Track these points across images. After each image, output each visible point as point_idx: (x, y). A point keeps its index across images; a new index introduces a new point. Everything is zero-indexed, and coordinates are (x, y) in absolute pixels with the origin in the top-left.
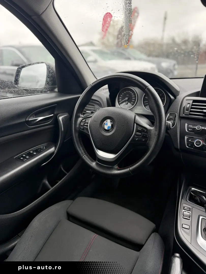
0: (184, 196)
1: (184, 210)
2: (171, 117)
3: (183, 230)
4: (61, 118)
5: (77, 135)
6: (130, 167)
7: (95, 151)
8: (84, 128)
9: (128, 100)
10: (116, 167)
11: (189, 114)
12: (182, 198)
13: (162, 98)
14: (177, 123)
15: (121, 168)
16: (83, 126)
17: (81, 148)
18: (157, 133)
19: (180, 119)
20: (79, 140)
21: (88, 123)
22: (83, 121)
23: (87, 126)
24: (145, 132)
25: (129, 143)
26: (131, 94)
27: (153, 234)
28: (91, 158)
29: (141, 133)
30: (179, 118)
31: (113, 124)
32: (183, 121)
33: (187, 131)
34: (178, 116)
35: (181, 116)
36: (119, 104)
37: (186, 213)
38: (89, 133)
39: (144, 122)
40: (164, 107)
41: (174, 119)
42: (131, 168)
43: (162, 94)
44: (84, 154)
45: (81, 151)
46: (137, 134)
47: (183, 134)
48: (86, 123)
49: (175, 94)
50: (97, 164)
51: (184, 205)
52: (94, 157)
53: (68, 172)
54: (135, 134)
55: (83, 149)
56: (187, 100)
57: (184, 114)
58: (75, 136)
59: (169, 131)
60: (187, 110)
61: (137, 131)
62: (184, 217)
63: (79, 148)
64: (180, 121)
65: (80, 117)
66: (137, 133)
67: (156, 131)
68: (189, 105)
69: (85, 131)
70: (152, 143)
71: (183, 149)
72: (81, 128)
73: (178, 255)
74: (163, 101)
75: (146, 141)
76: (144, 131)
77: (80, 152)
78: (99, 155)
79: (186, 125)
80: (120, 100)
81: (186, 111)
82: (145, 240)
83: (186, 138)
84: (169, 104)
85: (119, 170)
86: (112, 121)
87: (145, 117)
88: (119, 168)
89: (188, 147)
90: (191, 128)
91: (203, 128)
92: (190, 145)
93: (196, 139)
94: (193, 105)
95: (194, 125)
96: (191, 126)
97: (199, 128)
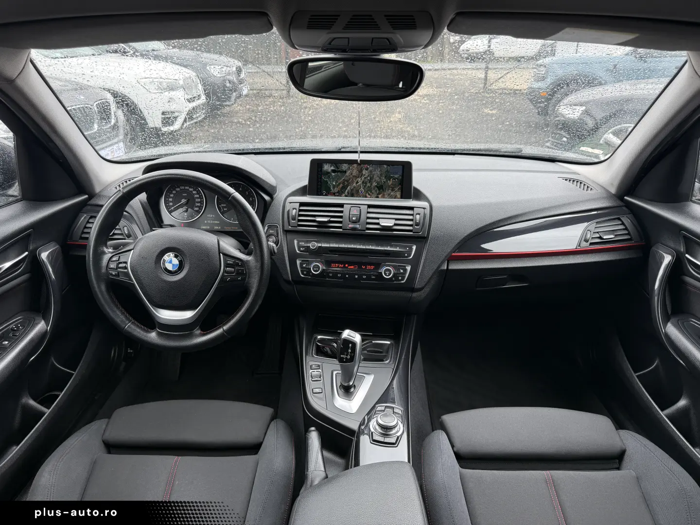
0: (309, 351)
1: (311, 371)
2: (271, 231)
3: (315, 396)
4: (44, 256)
5: (103, 287)
6: (224, 325)
7: (152, 313)
8: (118, 272)
9: (186, 204)
10: (198, 332)
11: (297, 225)
12: (306, 354)
13: (251, 199)
14: (281, 241)
15: (206, 330)
16: (117, 269)
17: (118, 313)
18: (259, 265)
19: (285, 233)
20: (111, 297)
21: (126, 263)
22: (114, 259)
23: (126, 268)
24: (240, 266)
25: (217, 288)
26: (192, 191)
27: (273, 422)
28: (142, 326)
29: (233, 268)
30: (283, 232)
31: (182, 260)
32: (289, 236)
33: (298, 252)
34: (281, 230)
35: (285, 229)
36: (170, 212)
37: (315, 373)
38: (132, 281)
39: (229, 246)
40: (256, 212)
41: (276, 234)
42: (225, 328)
43: (248, 192)
44: (127, 322)
45: (119, 316)
46: (228, 271)
47: (293, 257)
48: (121, 263)
49: (270, 191)
50: (159, 334)
51: (311, 363)
52: (150, 323)
53: (75, 371)
54: (225, 271)
55: (123, 314)
56: (291, 203)
57: (289, 225)
58: (100, 290)
59: (273, 257)
60: (294, 219)
61: (227, 265)
62: (313, 379)
63: (114, 311)
64: (285, 237)
65: (106, 254)
66: (227, 269)
67: (257, 261)
68: (295, 211)
69: (122, 278)
70: (254, 283)
71: (297, 281)
72: (112, 274)
73: (313, 428)
74: (252, 204)
75: (243, 280)
76: (237, 265)
77: (118, 320)
78: (162, 318)
79: (296, 242)
80: (171, 204)
81: (292, 221)
82: (264, 435)
83: (298, 262)
84: (264, 210)
85: (204, 335)
86: (180, 254)
87: (228, 236)
88: (202, 333)
89: (302, 276)
90: (303, 247)
91: (320, 245)
92: (305, 273)
93: (312, 262)
94: (300, 210)
95: (307, 242)
96: (302, 244)
97: (314, 245)
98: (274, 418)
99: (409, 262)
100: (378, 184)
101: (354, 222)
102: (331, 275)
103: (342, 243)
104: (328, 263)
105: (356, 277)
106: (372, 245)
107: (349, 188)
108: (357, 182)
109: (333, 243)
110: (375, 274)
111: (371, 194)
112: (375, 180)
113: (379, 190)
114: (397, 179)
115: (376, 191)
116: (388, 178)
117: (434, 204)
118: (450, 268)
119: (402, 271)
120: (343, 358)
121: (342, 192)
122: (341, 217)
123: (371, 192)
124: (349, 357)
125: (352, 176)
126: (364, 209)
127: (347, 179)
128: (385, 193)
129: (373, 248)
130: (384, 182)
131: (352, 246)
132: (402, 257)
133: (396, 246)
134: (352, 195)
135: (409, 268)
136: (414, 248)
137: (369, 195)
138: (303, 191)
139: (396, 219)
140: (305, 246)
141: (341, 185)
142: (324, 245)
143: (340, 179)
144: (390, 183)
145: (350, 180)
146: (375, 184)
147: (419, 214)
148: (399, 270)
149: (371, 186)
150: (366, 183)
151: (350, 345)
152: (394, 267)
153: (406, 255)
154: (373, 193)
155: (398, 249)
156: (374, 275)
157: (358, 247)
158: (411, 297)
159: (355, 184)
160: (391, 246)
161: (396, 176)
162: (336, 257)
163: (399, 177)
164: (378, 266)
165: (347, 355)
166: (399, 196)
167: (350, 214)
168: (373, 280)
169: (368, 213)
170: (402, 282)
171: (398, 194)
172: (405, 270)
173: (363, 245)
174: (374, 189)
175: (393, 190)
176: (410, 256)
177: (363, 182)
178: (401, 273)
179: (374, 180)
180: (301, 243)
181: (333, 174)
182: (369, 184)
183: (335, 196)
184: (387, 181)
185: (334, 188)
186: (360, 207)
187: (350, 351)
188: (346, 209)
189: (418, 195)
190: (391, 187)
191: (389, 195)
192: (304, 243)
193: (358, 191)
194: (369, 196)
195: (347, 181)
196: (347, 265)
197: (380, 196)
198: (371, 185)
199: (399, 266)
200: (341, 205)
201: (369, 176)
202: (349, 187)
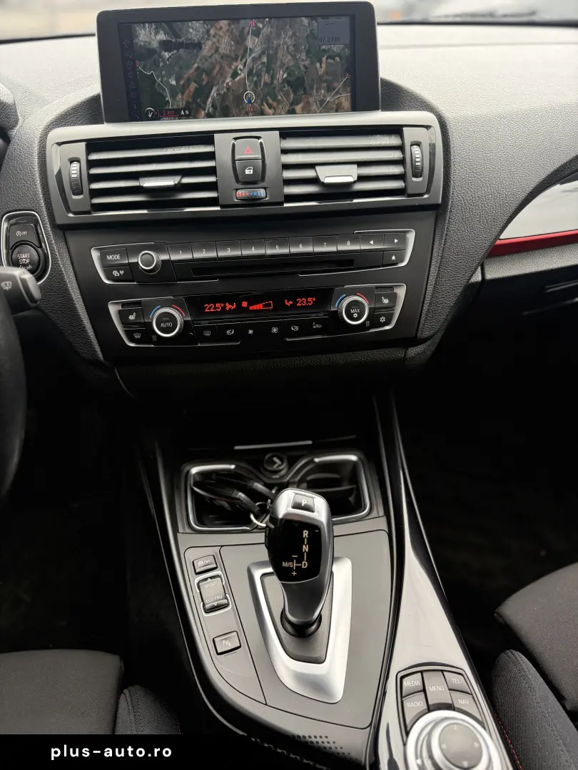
1: (197, 577)
2: (19, 233)
14: (53, 258)
19: (61, 233)
30: (55, 234)
32: (75, 240)
33: (107, 282)
34: (48, 226)
35: (59, 221)
37: (210, 584)
47: (96, 298)
56: (60, 144)
57: (68, 210)
60: (78, 191)
62: (208, 606)
64: (62, 244)
68: (75, 166)
71: (121, 358)
79: (95, 255)
81: (75, 197)
83: (113, 309)
89: (132, 345)
90: (119, 267)
91: (165, 257)
92: (137, 336)
93: (151, 307)
94: (92, 164)
95: (127, 252)
96: (114, 258)
97: (149, 259)
98: (124, 683)
99: (401, 276)
100: (289, 74)
101: (250, 182)
102: (208, 334)
103: (224, 247)
104: (194, 304)
105: (275, 330)
106: (305, 243)
107: (214, 93)
108: (235, 75)
109: (200, 248)
110: (321, 315)
111: (275, 104)
112: (283, 64)
113: (295, 93)
114: (338, 55)
115: (287, 95)
116: (314, 54)
117: (448, 114)
118: (489, 276)
119: (386, 301)
120: (291, 569)
121: (198, 105)
122: (211, 171)
123: (275, 99)
124: (305, 565)
125: (217, 57)
126: (272, 142)
127: (206, 65)
128: (311, 100)
129: (309, 249)
130: (305, 66)
131: (253, 251)
132: (383, 266)
133: (366, 238)
134: (224, 111)
135: (401, 292)
136: (411, 237)
137: (270, 107)
138: (90, 111)
139: (361, 164)
140: (124, 265)
141: (193, 86)
142: (175, 257)
143: (189, 67)
144: (321, 68)
145: (214, 68)
146: (282, 75)
147: (418, 144)
148: (378, 298)
149: (272, 83)
150: (259, 75)
151: (306, 534)
152: (364, 293)
153: (394, 258)
154: (279, 102)
155: (371, 245)
156: (317, 321)
157: (270, 251)
158: (404, 359)
159: (228, 80)
160: (355, 239)
161: (336, 48)
162: (213, 284)
163: (343, 49)
164: (325, 295)
165: (300, 560)
166: (347, 104)
167: (234, 160)
168: (317, 332)
169: (285, 151)
170: (387, 328)
171: (345, 99)
172: (393, 298)
173: (282, 245)
174: (281, 90)
175: (330, 89)
176: (402, 261)
177: (250, 73)
178: (387, 308)
179: (278, 63)
180: (110, 258)
181: (167, 55)
182: (266, 78)
183: (180, 117)
184: (313, 63)
185: (173, 96)
186: (258, 138)
187: (305, 548)
188: (222, 145)
189: (395, 97)
190: (326, 81)
191: (322, 102)
192: (118, 257)
193: (238, 99)
194: (271, 111)
195: (208, 73)
196: (245, 304)
197: (298, 108)
198: (273, 77)
199: (377, 288)
200: (207, 138)
201: (263, 53)
202: (214, 89)
